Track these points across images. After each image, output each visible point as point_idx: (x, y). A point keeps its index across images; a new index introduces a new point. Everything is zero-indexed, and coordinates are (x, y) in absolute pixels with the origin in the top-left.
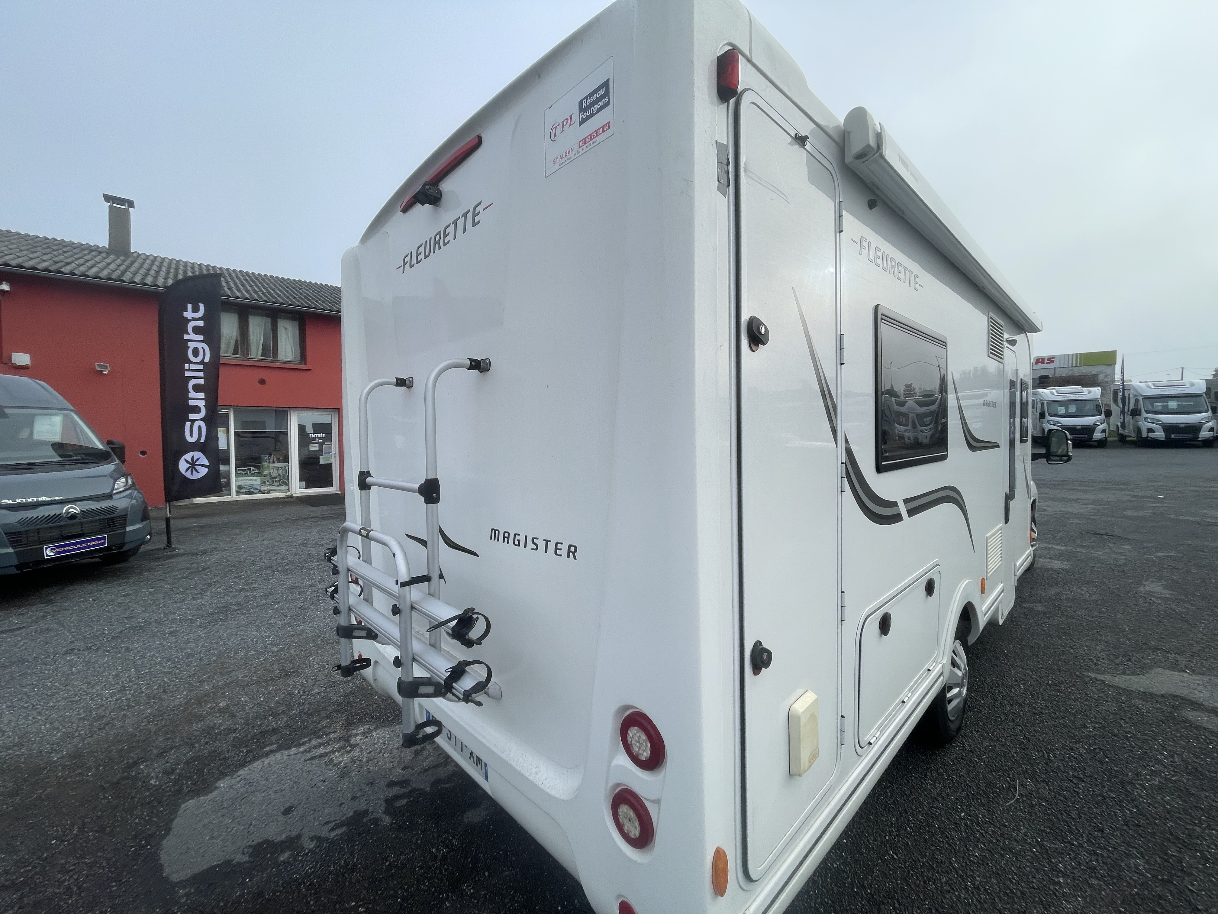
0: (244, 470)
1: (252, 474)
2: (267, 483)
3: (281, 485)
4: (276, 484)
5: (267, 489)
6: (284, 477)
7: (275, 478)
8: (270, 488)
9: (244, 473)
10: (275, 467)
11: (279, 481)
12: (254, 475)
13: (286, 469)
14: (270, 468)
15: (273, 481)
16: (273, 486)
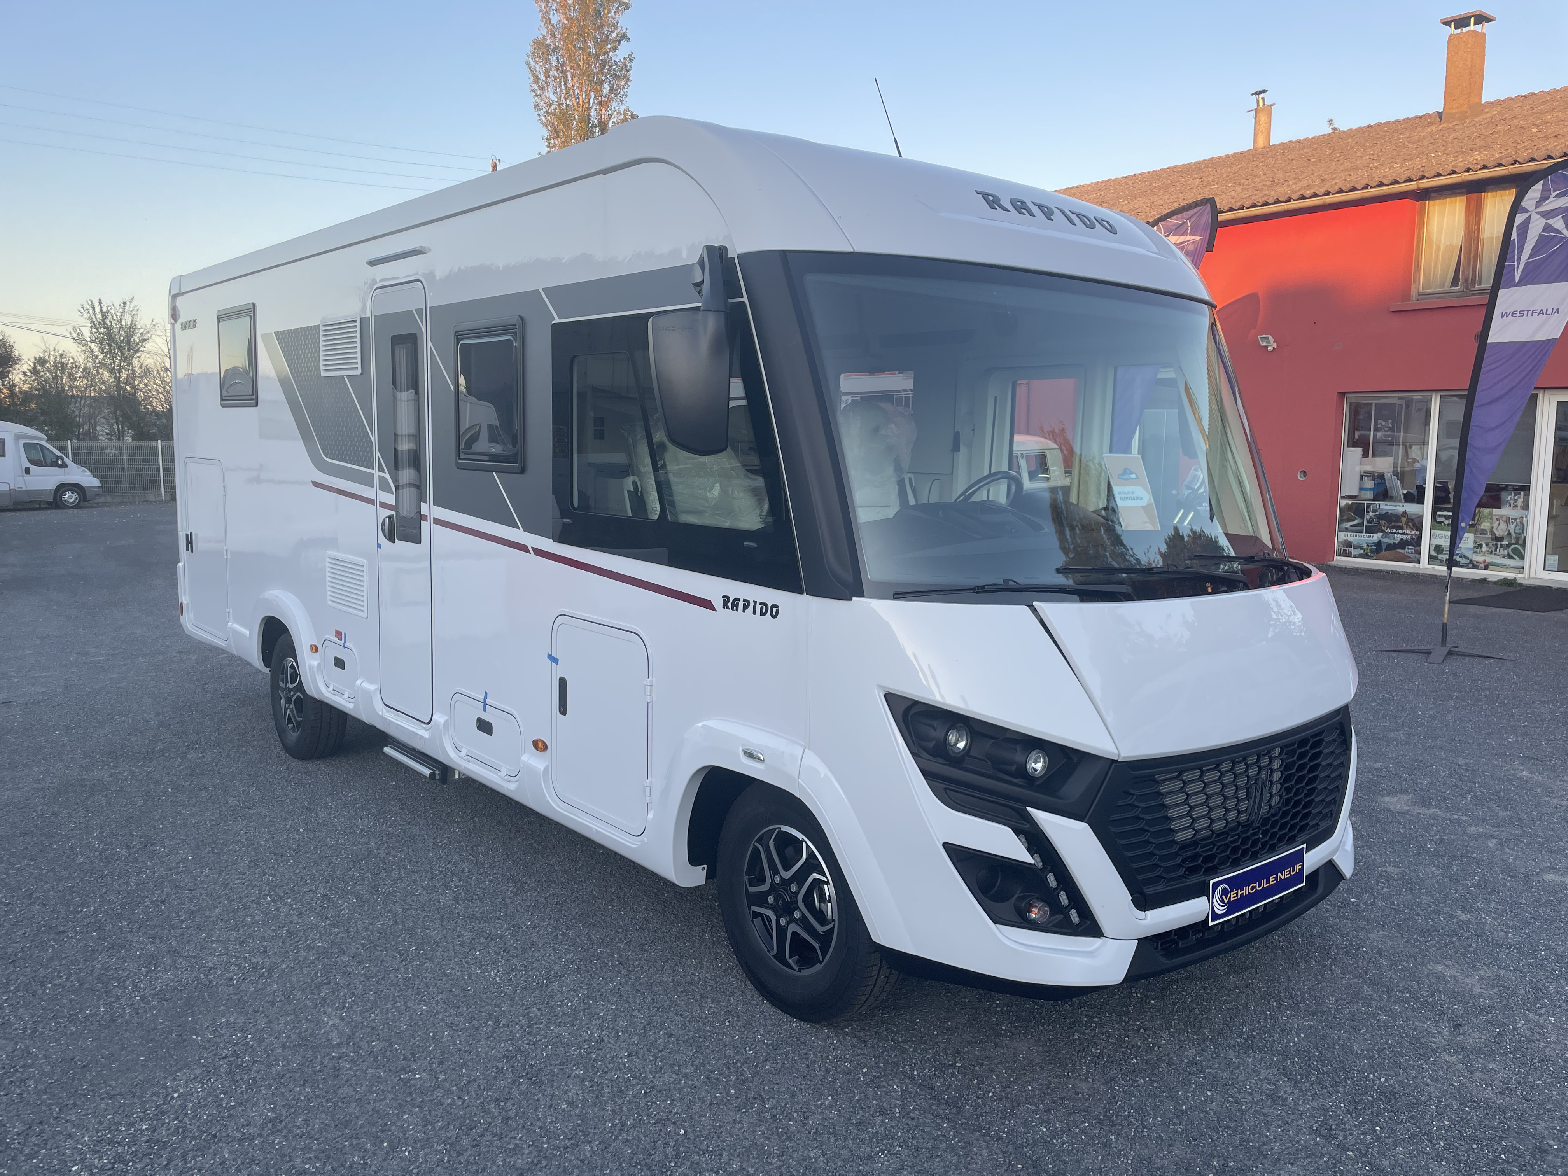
2: (1485, 548)
3: (1510, 557)
4: (1502, 552)
5: (1485, 561)
6: (1517, 539)
7: (1500, 539)
8: (1489, 559)
9: (1445, 522)
10: (1502, 517)
11: (1508, 546)
13: (1522, 523)
14: (1494, 518)
15: (1497, 545)
16: (1492, 555)
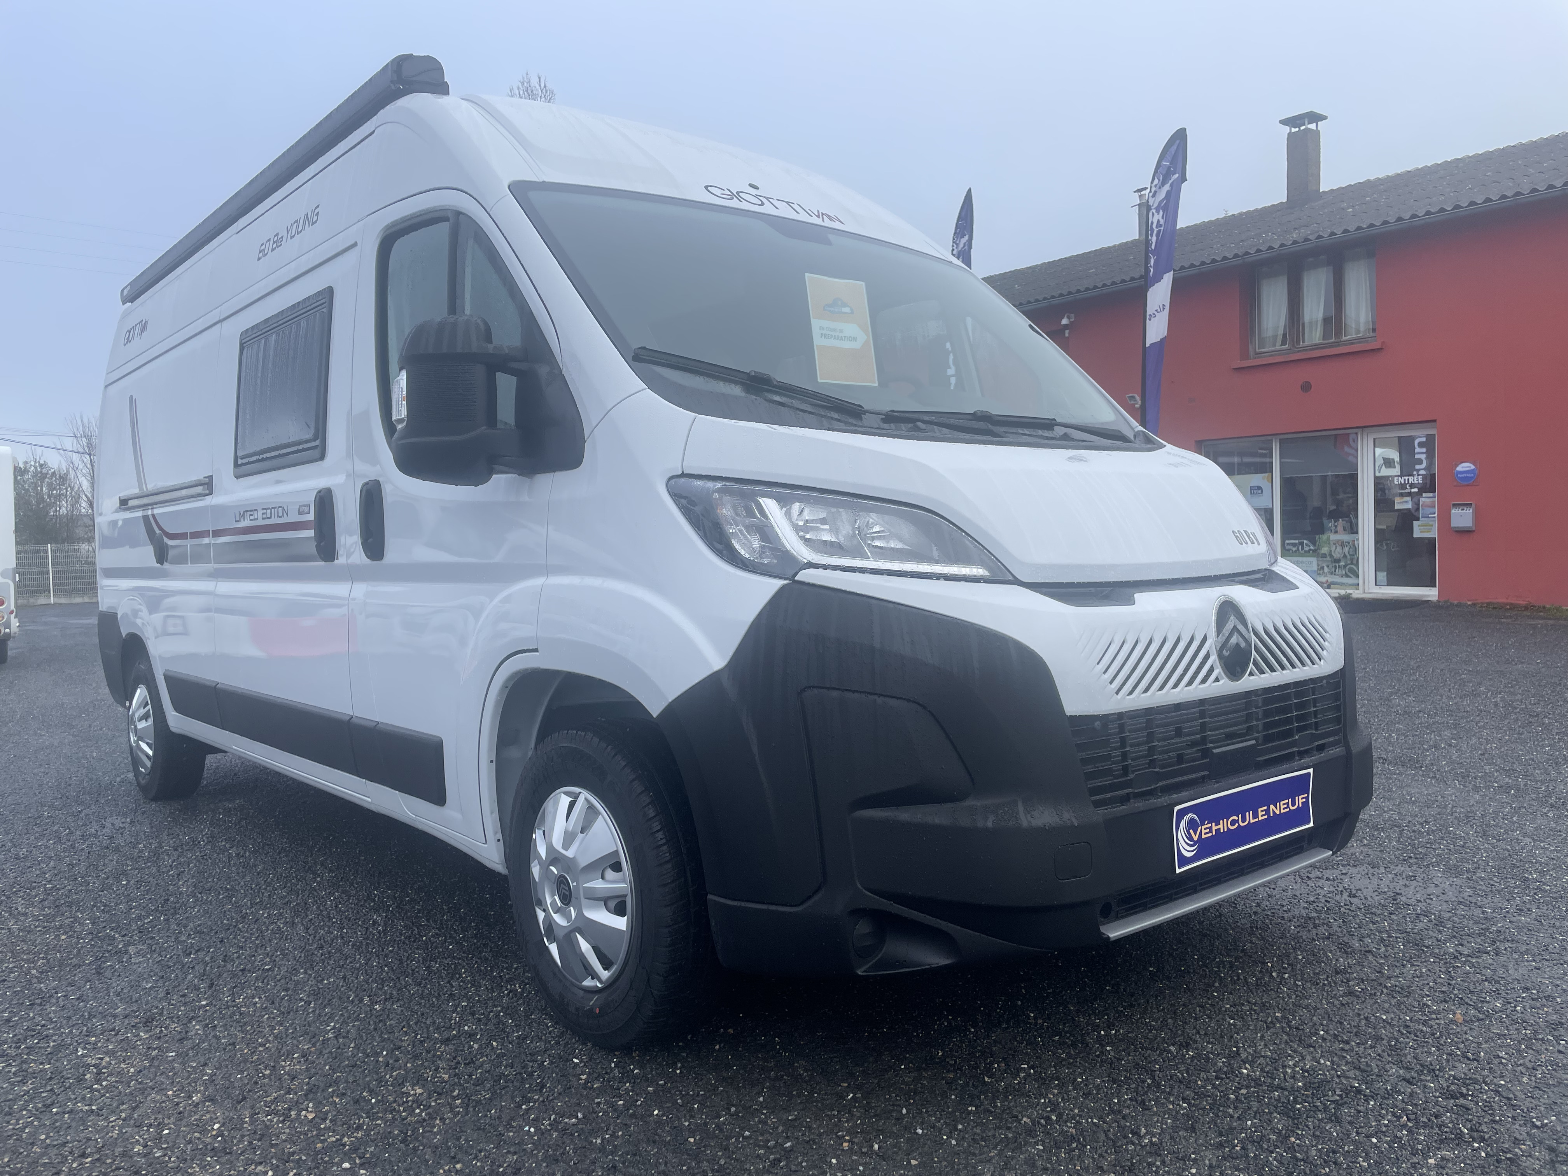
0: (1294, 545)
1: (1306, 552)
2: (1326, 570)
3: (1347, 576)
4: (1340, 572)
5: (1327, 581)
6: (1352, 560)
7: (1338, 561)
8: (1331, 579)
9: (1294, 549)
10: (1338, 541)
11: (1345, 566)
12: (1307, 553)
13: (1354, 545)
14: (1331, 543)
15: (1335, 567)
16: (1333, 576)
